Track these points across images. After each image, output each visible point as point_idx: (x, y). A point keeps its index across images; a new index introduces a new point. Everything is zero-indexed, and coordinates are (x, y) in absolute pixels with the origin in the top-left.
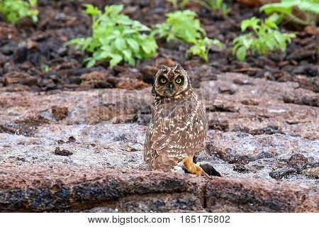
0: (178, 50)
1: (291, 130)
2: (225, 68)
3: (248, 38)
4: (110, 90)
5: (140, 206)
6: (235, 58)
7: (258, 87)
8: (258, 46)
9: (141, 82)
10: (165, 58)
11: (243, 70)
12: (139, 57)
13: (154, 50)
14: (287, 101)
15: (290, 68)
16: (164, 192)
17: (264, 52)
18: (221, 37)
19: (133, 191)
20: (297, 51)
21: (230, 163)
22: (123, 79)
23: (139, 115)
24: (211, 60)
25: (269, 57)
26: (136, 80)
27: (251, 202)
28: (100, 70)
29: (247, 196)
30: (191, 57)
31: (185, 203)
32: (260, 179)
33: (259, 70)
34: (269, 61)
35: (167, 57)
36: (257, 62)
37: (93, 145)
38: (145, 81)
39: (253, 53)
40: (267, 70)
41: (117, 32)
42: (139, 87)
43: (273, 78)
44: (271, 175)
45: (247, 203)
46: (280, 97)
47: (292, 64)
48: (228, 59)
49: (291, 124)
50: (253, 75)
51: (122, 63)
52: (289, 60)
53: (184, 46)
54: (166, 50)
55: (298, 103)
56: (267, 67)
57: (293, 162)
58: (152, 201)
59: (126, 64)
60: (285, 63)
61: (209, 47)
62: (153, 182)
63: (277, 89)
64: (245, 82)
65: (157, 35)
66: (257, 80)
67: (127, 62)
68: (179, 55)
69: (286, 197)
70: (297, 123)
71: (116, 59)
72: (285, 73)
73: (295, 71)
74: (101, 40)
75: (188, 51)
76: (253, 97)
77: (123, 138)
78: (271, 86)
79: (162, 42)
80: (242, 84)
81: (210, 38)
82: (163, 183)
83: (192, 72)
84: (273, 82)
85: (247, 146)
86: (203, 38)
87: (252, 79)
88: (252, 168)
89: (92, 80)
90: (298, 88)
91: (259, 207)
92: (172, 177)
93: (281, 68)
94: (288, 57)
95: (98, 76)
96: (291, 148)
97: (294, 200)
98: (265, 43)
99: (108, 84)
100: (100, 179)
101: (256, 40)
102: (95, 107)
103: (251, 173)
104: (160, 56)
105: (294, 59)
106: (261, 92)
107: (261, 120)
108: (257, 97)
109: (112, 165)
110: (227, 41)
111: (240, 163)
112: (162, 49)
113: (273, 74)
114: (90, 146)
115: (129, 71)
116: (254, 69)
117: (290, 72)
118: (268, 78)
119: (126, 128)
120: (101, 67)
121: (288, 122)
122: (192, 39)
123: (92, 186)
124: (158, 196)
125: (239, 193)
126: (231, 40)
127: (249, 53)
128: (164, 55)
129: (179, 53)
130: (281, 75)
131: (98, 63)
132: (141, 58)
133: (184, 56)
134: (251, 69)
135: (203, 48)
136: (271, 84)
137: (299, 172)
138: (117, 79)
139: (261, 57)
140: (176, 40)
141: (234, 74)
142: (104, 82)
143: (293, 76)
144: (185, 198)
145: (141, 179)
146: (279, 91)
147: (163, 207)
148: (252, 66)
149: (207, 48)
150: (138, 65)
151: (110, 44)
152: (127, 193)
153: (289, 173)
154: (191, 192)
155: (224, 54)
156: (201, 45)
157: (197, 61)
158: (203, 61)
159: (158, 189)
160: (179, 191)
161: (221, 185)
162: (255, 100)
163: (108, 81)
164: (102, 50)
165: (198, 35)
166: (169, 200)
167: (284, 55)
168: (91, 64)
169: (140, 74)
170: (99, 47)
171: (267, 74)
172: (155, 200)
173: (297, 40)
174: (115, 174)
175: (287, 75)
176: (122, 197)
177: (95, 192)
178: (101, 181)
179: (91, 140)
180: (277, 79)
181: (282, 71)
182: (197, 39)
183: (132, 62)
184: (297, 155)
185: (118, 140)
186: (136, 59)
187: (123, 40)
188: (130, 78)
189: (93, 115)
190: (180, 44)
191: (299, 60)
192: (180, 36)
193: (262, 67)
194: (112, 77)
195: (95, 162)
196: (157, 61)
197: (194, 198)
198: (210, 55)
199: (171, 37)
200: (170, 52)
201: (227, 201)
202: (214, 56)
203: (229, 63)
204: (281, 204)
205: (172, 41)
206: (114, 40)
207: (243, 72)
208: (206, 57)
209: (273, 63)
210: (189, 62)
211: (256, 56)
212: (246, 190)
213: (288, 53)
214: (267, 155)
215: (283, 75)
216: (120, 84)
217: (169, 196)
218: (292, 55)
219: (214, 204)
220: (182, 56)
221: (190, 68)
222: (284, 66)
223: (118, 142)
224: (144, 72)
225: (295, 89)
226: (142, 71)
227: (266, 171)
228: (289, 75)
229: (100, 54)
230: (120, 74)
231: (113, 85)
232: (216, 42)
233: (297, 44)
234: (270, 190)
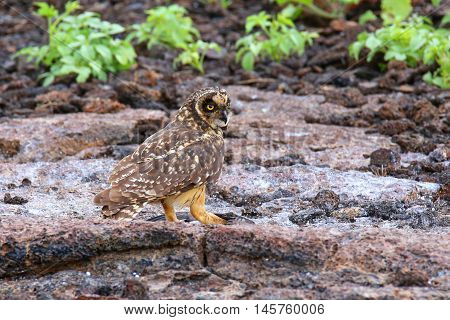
0: (163, 58)
1: (317, 158)
2: (226, 79)
3: (256, 40)
4: (75, 114)
5: (120, 268)
6: (239, 66)
7: (271, 104)
8: (270, 51)
9: (116, 103)
10: (146, 69)
11: (250, 81)
12: (112, 69)
13: (131, 60)
14: (310, 120)
15: (313, 76)
16: (151, 247)
17: (277, 57)
18: (220, 39)
19: (109, 248)
20: (320, 53)
21: (237, 205)
22: (92, 99)
23: (112, 146)
24: (207, 70)
25: (285, 63)
26: (109, 100)
27: (266, 257)
28: (61, 89)
29: (260, 248)
30: (181, 67)
31: (178, 261)
32: (278, 225)
33: (272, 80)
34: (285, 68)
35: (150, 68)
36: (268, 70)
37: (55, 189)
38: (121, 101)
39: (263, 59)
40: (282, 81)
41: (81, 38)
42: (113, 110)
43: (291, 91)
44: (292, 219)
45: (260, 257)
46: (300, 116)
47: (315, 71)
48: (230, 68)
49: (316, 150)
50: (264, 87)
51: (91, 78)
52: (311, 66)
53: (171, 53)
54: (148, 59)
55: (325, 123)
56: (282, 77)
57: (320, 201)
58: (135, 260)
59: (94, 80)
60: (305, 70)
61: (204, 53)
62: (135, 235)
63: (297, 104)
64: (254, 97)
65: (134, 39)
66: (269, 95)
67: (97, 77)
68: (165, 66)
69: (311, 247)
70: (324, 149)
71: (83, 75)
72: (306, 83)
73: (319, 80)
74: (61, 49)
75: (176, 60)
76: (266, 117)
77: (94, 178)
78: (288, 102)
79: (141, 48)
80: (250, 100)
81: (204, 41)
82: (149, 235)
83: (183, 87)
84: (291, 96)
85: (259, 183)
86: (195, 40)
87: (262, 93)
88: (266, 212)
89: (50, 103)
90: (324, 102)
91: (278, 263)
92: (160, 228)
93: (300, 77)
94: (310, 63)
95: (58, 96)
96: (317, 183)
97: (323, 251)
98: (278, 46)
99: (72, 107)
100: (64, 233)
101: (267, 42)
102: (55, 138)
103: (266, 218)
104: (140, 67)
105: (317, 64)
106: (275, 110)
107: (276, 147)
108: (269, 117)
109: (81, 214)
110: (228, 45)
111: (250, 205)
112: (142, 58)
113: (290, 85)
114: (51, 191)
115: (100, 89)
116: (265, 80)
117: (312, 82)
118: (284, 91)
119: (98, 165)
120: (61, 86)
121: (312, 149)
122: (180, 44)
123: (55, 243)
124: (143, 253)
125: (250, 245)
126: (233, 42)
127: (258, 59)
128: (145, 66)
129: (165, 62)
130: (300, 86)
131: (58, 80)
132: (114, 71)
133: (171, 66)
134: (260, 80)
135: (196, 55)
136: (287, 99)
137: (328, 215)
138: (84, 100)
139: (273, 64)
140: (161, 47)
141: (238, 88)
142: (67, 104)
143: (316, 86)
144: (178, 254)
145: (120, 232)
146: (299, 108)
147: (149, 268)
148: (262, 76)
149: (200, 55)
150: (111, 81)
151: (72, 54)
152: (101, 251)
153: (315, 216)
154: (186, 246)
155: (225, 62)
156: (192, 51)
157: (188, 72)
158: (196, 72)
159: (142, 244)
160: (170, 245)
161: (226, 235)
162: (268, 121)
163: (72, 103)
164: (63, 64)
165: (189, 38)
166: (157, 258)
167: (304, 60)
168: (49, 81)
169: (114, 92)
170: (59, 58)
171: (282, 86)
172: (139, 259)
173: (322, 39)
174: (84, 226)
175: (309, 86)
176: (94, 256)
177: (59, 252)
178: (66, 236)
179: (52, 182)
180: (295, 92)
181: (302, 81)
182: (188, 43)
183: (102, 76)
184: (326, 192)
185: (88, 181)
186: (108, 72)
187: (91, 47)
188: (102, 97)
189: (53, 149)
190: (166, 50)
191: (323, 66)
192: (165, 40)
193: (275, 77)
194: (76, 98)
195: (58, 211)
196: (136, 74)
197: (190, 254)
198: (207, 64)
199: (153, 41)
200: (153, 61)
201: (234, 257)
202: (212, 64)
203: (232, 72)
204: (305, 257)
205: (154, 46)
206: (78, 48)
207: (251, 85)
208: (200, 67)
209: (289, 70)
210: (178, 74)
211: (267, 62)
212: (259, 241)
213: (310, 58)
214: (286, 193)
215: (304, 86)
216: (88, 107)
217: (158, 252)
218: (315, 60)
219: (217, 261)
220: (168, 67)
221: (180, 81)
222: (305, 74)
223: (87, 184)
224: (118, 89)
225: (320, 104)
226: (116, 88)
227: (285, 214)
228: (311, 86)
229: (60, 67)
230: (87, 94)
231: (78, 108)
232: (213, 45)
233: (321, 44)
234: (290, 239)
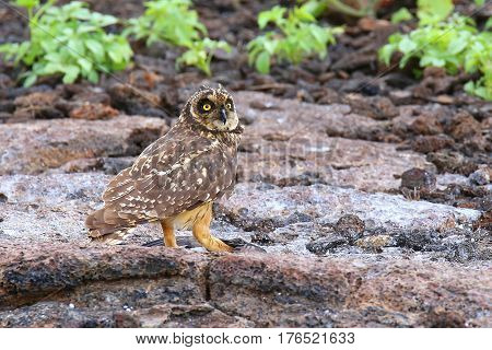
0: (164, 57)
1: (340, 178)
2: (237, 84)
3: (271, 39)
4: (60, 120)
5: (108, 300)
6: (253, 69)
7: (287, 113)
8: (287, 49)
9: (108, 109)
10: (144, 70)
11: (264, 87)
12: (104, 69)
13: (127, 58)
14: (332, 134)
15: (337, 82)
16: (145, 277)
17: (295, 58)
18: (230, 37)
19: (96, 276)
20: (346, 56)
21: (246, 230)
22: (80, 103)
23: (103, 158)
24: (214, 72)
25: (305, 67)
26: (101, 105)
27: (279, 290)
28: (44, 91)
29: (271, 281)
30: (185, 68)
31: (177, 294)
32: (293, 255)
33: (290, 86)
34: (305, 73)
35: (148, 68)
36: (286, 74)
37: (35, 206)
38: (114, 107)
39: (280, 62)
40: (301, 87)
41: (68, 31)
42: (105, 116)
43: (311, 99)
44: (309, 248)
45: (271, 291)
46: (321, 128)
47: (339, 77)
48: (241, 71)
49: (339, 168)
50: (280, 94)
51: (80, 79)
52: (335, 70)
53: (174, 52)
54: (146, 59)
55: (350, 137)
56: (301, 82)
57: (342, 227)
58: (126, 291)
59: (84, 81)
60: (329, 75)
61: (212, 53)
62: (126, 262)
63: (318, 115)
64: (268, 105)
65: (131, 35)
66: (286, 103)
67: (87, 78)
68: (166, 66)
69: (331, 281)
70: (348, 167)
71: (71, 75)
72: (329, 91)
73: (344, 87)
74: (44, 45)
75: (179, 60)
76: (281, 128)
77: (80, 195)
78: (307, 112)
79: (139, 46)
80: (263, 109)
81: (212, 39)
82: (143, 263)
83: (186, 91)
84: (311, 105)
85: (272, 204)
86: (202, 37)
87: (278, 100)
88: (280, 239)
89: (32, 107)
90: (349, 113)
91: (291, 298)
92: (157, 254)
93: (322, 83)
94: (333, 67)
95: (41, 99)
96: (339, 206)
97: (345, 286)
98: (297, 44)
99: (56, 111)
100: (45, 258)
101: (284, 41)
102: (36, 148)
103: (279, 246)
104: (137, 68)
105: (343, 69)
106: (292, 120)
107: (292, 164)
108: (286, 129)
109: (65, 236)
110: (240, 43)
111: (262, 230)
112: (140, 57)
113: (311, 92)
114: (30, 208)
115: (90, 92)
116: (282, 86)
117: (336, 89)
118: (304, 99)
119: (86, 180)
120: (45, 87)
121: (334, 167)
122: (185, 42)
123: (33, 269)
124: (136, 283)
125: (260, 277)
126: (247, 41)
127: (274, 61)
128: (144, 66)
129: (166, 62)
130: (323, 93)
131: (41, 80)
132: (107, 70)
133: (174, 67)
134: (276, 85)
135: (203, 55)
136: (308, 108)
137: (351, 243)
138: (71, 103)
139: (291, 67)
140: (162, 44)
141: (250, 94)
142: (51, 108)
143: (340, 94)
144: (177, 285)
145: (110, 259)
146: (320, 119)
147: (143, 300)
148: (279, 81)
149: (208, 55)
150: (103, 83)
151: (58, 50)
152: (87, 280)
153: (336, 244)
154: (186, 276)
155: (235, 63)
156: (199, 50)
157: (193, 75)
158: (202, 75)
159: (136, 272)
160: (167, 275)
161: (233, 265)
162: (284, 133)
163: (58, 107)
164: (47, 61)
165: (195, 35)
166: (152, 289)
167: (327, 64)
168: (31, 80)
169: (106, 96)
170: (42, 56)
171: (301, 93)
172: (131, 289)
173: (347, 40)
174: (68, 251)
175: (331, 94)
176: (79, 285)
177: (38, 280)
178: (47, 261)
179: (31, 199)
180: (317, 100)
181: (324, 87)
182: (194, 40)
183: (93, 77)
184: (349, 217)
185: (73, 198)
186: (99, 72)
187: (80, 43)
188: (91, 102)
189: (34, 160)
190: (167, 48)
191: (350, 71)
192: (166, 36)
193: (293, 83)
194: (62, 101)
195: (38, 233)
196: (132, 74)
197: (191, 285)
198: (214, 66)
199: (153, 38)
200: (152, 61)
201: (241, 289)
202: (220, 66)
203: (243, 76)
204: (324, 292)
205: (154, 44)
206: (65, 44)
207: (266, 91)
208: (207, 68)
209: (310, 75)
210: (181, 76)
211: (285, 65)
212: (271, 272)
213: (334, 61)
214: (303, 218)
215: (326, 94)
216: (75, 112)
217: (153, 282)
218: (340, 64)
219: (222, 294)
220: (170, 67)
221: (183, 85)
222: (327, 80)
223: (72, 202)
224: (112, 93)
225: (345, 114)
226: (108, 92)
227: (302, 241)
228: (335, 94)
229: (44, 66)
230: (75, 97)
231: (64, 113)
232: (222, 44)
233: (347, 45)
234: (307, 271)
